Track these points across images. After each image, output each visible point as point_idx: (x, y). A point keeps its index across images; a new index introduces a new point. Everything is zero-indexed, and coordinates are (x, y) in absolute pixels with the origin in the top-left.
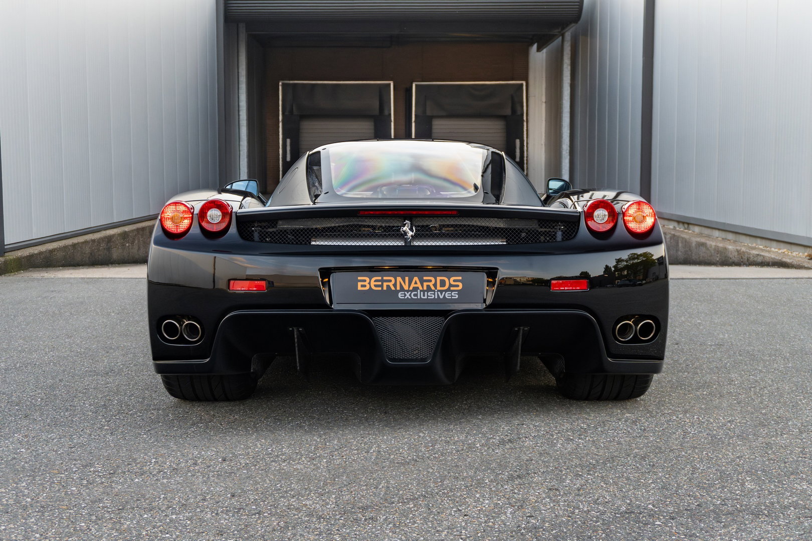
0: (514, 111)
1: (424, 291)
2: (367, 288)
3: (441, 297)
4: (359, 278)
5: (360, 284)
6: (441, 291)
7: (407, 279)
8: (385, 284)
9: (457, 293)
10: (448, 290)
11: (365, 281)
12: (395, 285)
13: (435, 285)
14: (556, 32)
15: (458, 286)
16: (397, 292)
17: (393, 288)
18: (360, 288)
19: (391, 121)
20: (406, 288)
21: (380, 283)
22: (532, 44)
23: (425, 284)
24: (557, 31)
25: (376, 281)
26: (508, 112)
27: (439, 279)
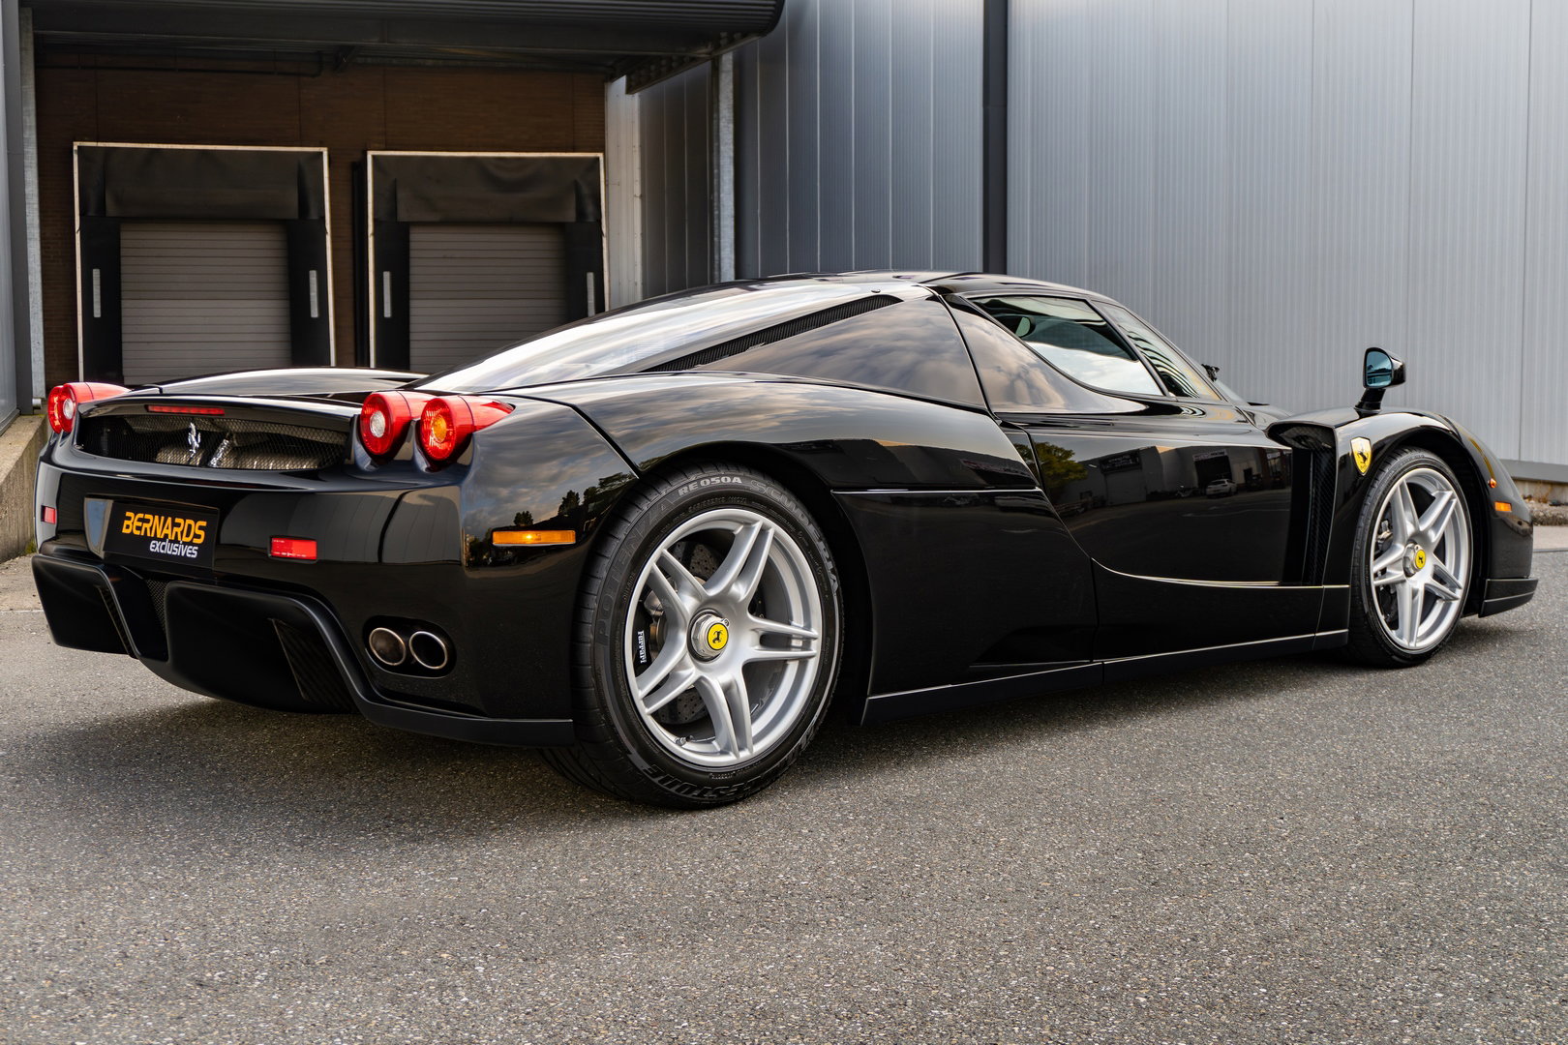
0: (581, 213)
1: (171, 541)
2: (128, 531)
3: (183, 555)
4: (128, 514)
5: (126, 522)
6: (185, 543)
7: (163, 518)
8: (145, 525)
9: (197, 548)
10: (191, 543)
11: (129, 518)
12: (151, 528)
13: (182, 532)
14: (702, 52)
15: (198, 537)
16: (151, 539)
17: (149, 535)
18: (125, 531)
19: (325, 232)
20: (158, 536)
21: (140, 524)
22: (613, 78)
23: (175, 529)
24: (704, 50)
25: (140, 520)
26: (570, 215)
27: (189, 522)
